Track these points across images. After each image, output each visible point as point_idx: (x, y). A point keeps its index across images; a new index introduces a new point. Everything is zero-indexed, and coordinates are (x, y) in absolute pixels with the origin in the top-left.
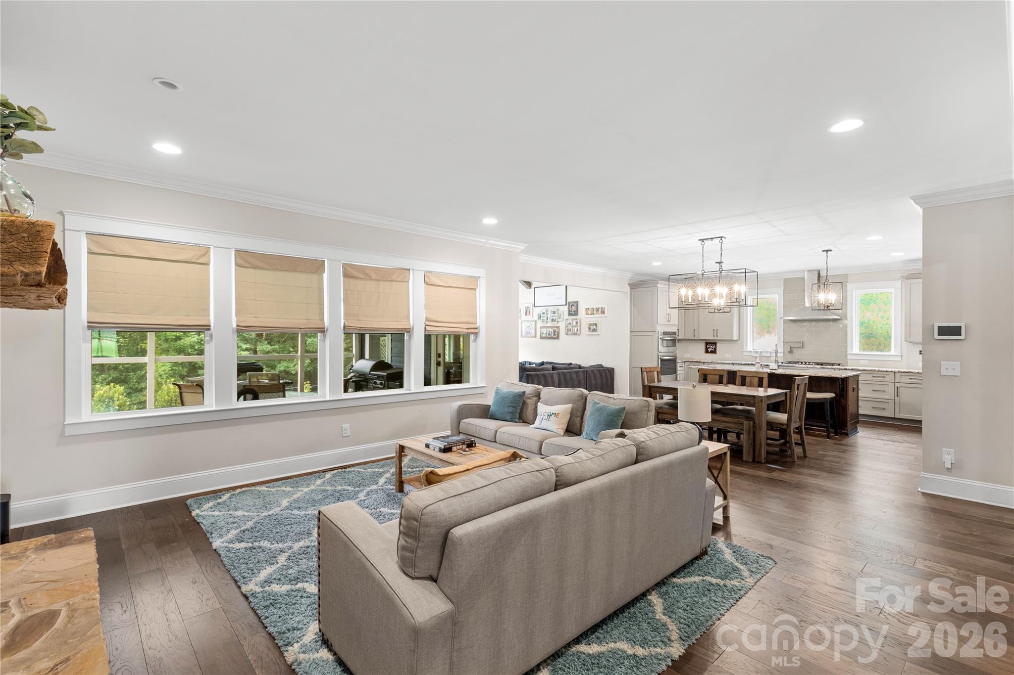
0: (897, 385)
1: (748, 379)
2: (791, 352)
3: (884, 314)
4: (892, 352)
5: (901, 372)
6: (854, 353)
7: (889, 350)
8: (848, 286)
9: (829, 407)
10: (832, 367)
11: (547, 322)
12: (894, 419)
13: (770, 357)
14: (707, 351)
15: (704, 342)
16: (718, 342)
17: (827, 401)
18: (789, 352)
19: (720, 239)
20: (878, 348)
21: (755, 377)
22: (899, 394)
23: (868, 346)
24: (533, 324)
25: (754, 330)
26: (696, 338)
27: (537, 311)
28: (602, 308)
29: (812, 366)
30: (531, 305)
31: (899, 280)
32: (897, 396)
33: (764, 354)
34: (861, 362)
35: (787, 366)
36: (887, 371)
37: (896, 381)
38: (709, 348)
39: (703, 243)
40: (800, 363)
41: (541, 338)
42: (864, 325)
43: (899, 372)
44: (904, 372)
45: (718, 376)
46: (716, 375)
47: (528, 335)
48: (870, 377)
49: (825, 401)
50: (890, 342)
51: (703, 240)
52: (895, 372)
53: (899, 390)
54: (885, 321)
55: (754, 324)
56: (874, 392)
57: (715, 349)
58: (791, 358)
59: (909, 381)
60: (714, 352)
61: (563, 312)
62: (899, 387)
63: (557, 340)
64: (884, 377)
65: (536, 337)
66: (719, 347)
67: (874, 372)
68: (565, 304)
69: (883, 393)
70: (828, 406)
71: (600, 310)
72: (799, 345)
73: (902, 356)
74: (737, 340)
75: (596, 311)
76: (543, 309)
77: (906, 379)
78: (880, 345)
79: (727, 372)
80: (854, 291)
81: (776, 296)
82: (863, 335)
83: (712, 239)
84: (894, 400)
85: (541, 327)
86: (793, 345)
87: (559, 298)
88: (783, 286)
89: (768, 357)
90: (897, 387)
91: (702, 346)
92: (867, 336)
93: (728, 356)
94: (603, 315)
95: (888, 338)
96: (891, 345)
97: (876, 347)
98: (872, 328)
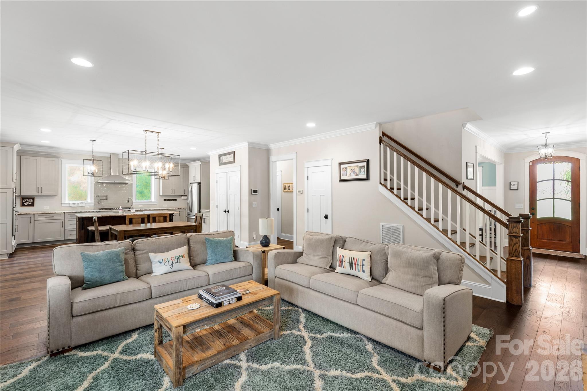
1: (157, 219)
2: (99, 202)
14: (23, 205)
15: (21, 197)
16: (36, 197)
19: (157, 133)
21: (162, 216)
34: (139, 206)
38: (26, 202)
39: (146, 133)
42: (139, 187)
45: (140, 219)
46: (139, 218)
51: (146, 131)
57: (33, 203)
58: (100, 206)
60: (31, 205)
66: (37, 201)
72: (104, 198)
73: (157, 202)
79: (147, 215)
82: (138, 192)
83: (152, 132)
86: (101, 198)
89: (83, 206)
93: (47, 207)
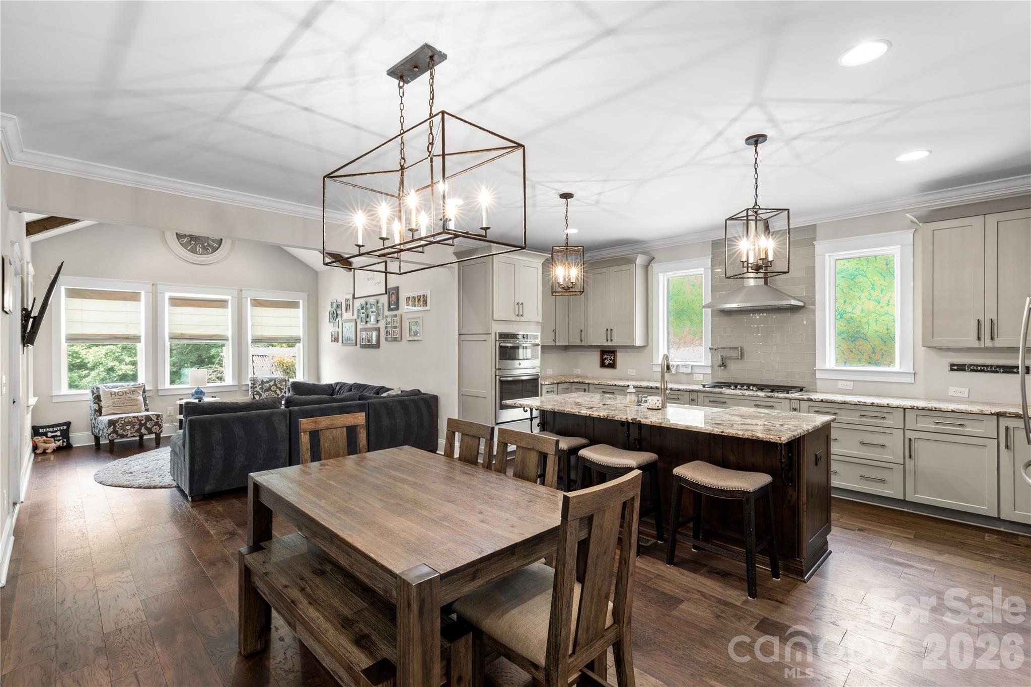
0: (909, 435)
2: (723, 365)
3: (881, 295)
4: (896, 368)
5: (918, 408)
6: (827, 367)
7: (891, 362)
8: (817, 247)
9: (753, 513)
10: (787, 395)
11: (367, 322)
12: (904, 502)
13: (692, 374)
14: (603, 365)
15: (599, 350)
16: (618, 350)
17: (748, 500)
18: (720, 366)
20: (870, 358)
22: (913, 454)
23: (852, 355)
24: (353, 324)
25: (670, 329)
26: (583, 344)
27: (358, 303)
28: (424, 296)
29: (751, 393)
30: (350, 296)
31: (908, 228)
32: (910, 456)
33: (682, 370)
34: (841, 385)
35: (711, 392)
36: (888, 406)
37: (907, 428)
38: (606, 359)
40: (732, 387)
41: (362, 346)
42: (844, 316)
43: (912, 408)
44: (923, 409)
47: (349, 342)
48: (855, 418)
49: (744, 499)
50: (893, 348)
52: (905, 409)
53: (913, 446)
54: (882, 307)
55: (671, 319)
56: (863, 447)
57: (614, 361)
58: (722, 376)
59: (932, 427)
60: (612, 366)
61: (383, 304)
62: (913, 438)
63: (377, 350)
64: (883, 418)
65: (356, 345)
66: (621, 358)
67: (864, 408)
68: (384, 292)
69: (880, 450)
70: (750, 510)
71: (422, 299)
72: (735, 354)
73: (914, 374)
74: (643, 346)
75: (418, 302)
76: (362, 301)
77: (927, 424)
78: (874, 352)
80: (827, 255)
81: (701, 270)
82: (844, 336)
84: (904, 464)
85: (362, 330)
86: (728, 354)
87: (379, 283)
88: (710, 253)
89: (688, 374)
90: (910, 440)
91: (596, 357)
92: (852, 337)
93: (632, 372)
94: (425, 308)
95: (888, 339)
96: (894, 353)
97: (866, 357)
98: (860, 321)
